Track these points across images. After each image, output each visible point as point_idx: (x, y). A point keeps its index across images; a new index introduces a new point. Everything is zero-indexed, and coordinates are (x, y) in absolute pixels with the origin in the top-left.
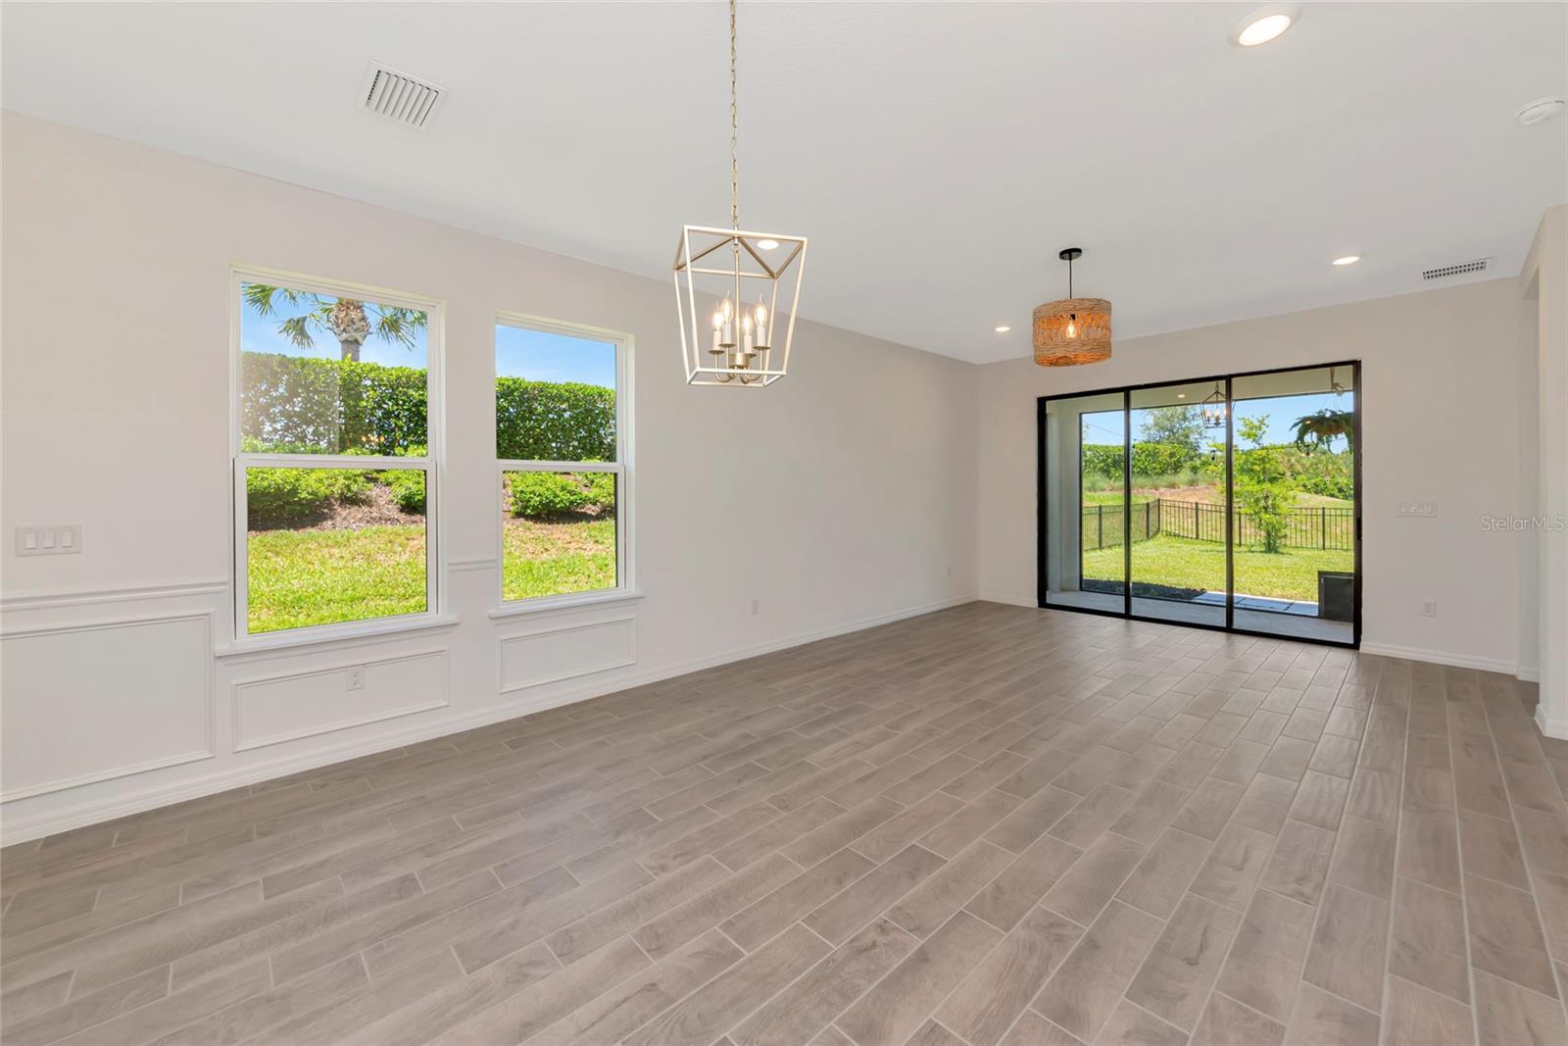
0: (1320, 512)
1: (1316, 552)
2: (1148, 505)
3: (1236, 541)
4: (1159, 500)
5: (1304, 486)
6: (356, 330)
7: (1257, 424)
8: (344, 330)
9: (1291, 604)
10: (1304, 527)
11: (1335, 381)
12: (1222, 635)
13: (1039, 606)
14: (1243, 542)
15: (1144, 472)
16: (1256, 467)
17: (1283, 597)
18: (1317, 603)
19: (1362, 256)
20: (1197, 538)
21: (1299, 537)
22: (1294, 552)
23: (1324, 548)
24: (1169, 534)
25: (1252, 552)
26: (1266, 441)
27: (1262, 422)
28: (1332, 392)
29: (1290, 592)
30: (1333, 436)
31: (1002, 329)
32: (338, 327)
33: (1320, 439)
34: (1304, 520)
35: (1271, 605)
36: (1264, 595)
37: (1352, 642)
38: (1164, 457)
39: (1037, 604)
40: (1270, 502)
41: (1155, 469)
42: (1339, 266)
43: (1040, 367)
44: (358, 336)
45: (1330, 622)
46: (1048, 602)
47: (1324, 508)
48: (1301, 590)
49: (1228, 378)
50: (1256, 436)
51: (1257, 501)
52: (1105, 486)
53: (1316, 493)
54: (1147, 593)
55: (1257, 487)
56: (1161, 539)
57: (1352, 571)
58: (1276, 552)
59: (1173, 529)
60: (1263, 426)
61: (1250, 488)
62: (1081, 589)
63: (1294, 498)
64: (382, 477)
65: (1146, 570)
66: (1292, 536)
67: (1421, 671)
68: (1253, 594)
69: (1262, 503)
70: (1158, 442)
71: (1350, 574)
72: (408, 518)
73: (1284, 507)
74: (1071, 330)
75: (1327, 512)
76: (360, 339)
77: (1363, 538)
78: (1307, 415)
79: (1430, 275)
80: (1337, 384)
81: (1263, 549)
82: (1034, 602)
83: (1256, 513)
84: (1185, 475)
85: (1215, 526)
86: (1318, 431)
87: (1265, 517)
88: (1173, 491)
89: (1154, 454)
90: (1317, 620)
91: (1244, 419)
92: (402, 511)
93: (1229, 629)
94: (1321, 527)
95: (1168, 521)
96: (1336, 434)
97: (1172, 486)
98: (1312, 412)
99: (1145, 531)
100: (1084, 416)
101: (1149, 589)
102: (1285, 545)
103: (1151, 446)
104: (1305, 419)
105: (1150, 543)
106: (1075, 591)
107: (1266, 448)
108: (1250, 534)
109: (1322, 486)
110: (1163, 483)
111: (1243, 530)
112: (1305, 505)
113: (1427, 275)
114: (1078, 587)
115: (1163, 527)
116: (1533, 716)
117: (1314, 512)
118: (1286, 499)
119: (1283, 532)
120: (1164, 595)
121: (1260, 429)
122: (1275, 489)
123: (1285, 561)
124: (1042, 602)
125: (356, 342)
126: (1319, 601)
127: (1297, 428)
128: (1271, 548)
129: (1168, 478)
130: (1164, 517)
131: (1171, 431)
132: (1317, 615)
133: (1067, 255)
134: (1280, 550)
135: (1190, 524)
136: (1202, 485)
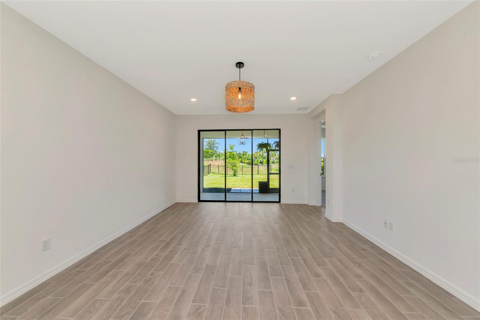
3: (227, 174)
15: (206, 157)
16: (232, 156)
20: (219, 173)
24: (213, 173)
31: (193, 100)
35: (247, 190)
37: (278, 201)
39: (198, 201)
56: (211, 174)
59: (213, 171)
79: (299, 109)
81: (233, 175)
84: (214, 158)
85: (222, 170)
87: (234, 168)
88: (212, 162)
89: (208, 152)
95: (213, 170)
97: (212, 160)
108: (230, 172)
115: (211, 171)
128: (235, 175)
129: (211, 159)
130: (211, 169)
131: (211, 147)
133: (238, 65)
134: (237, 175)
135: (217, 170)
136: (218, 160)
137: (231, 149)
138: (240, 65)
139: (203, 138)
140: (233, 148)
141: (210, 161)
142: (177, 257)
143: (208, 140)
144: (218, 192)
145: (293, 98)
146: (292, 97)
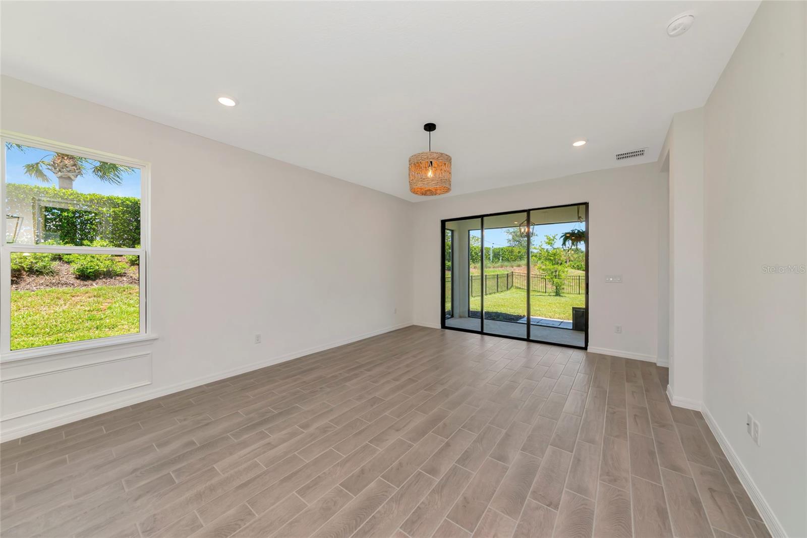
0: (578, 278)
1: (576, 295)
2: (508, 274)
4: (512, 272)
5: (573, 266)
6: (69, 171)
7: (552, 238)
8: (60, 171)
9: (562, 322)
10: (571, 284)
11: (580, 216)
12: (525, 343)
13: (442, 328)
14: (547, 291)
16: (552, 258)
17: (559, 318)
18: (571, 321)
19: (587, 141)
21: (569, 288)
22: (567, 295)
23: (579, 294)
24: (517, 288)
25: (550, 296)
26: (555, 246)
27: (554, 237)
28: (578, 222)
29: (562, 316)
30: (579, 242)
32: (55, 169)
33: (573, 244)
34: (571, 281)
36: (551, 318)
38: (516, 253)
40: (557, 273)
41: (512, 258)
42: (576, 147)
43: (414, 195)
44: (70, 175)
45: (577, 331)
46: (446, 325)
47: (579, 276)
48: (567, 315)
49: (528, 211)
50: (552, 244)
51: (552, 272)
52: (491, 266)
53: (578, 269)
54: (498, 317)
55: (552, 267)
56: (513, 290)
57: (584, 307)
58: (560, 296)
59: (518, 285)
60: (555, 240)
61: (549, 267)
62: (469, 317)
63: (567, 271)
64: (65, 258)
65: (502, 305)
66: (566, 289)
67: (615, 361)
68: (546, 317)
69: (554, 274)
70: (514, 247)
71: (583, 309)
72: (82, 283)
73: (563, 275)
74: (430, 174)
75: (581, 278)
76: (72, 177)
77: (589, 293)
78: (567, 232)
79: (620, 157)
80: (580, 217)
81: (554, 294)
82: (439, 326)
83: (552, 278)
86: (572, 240)
87: (555, 280)
88: (519, 268)
90: (572, 331)
91: (547, 236)
92: (77, 278)
93: (528, 340)
94: (578, 284)
96: (580, 241)
98: (569, 231)
99: (506, 286)
100: (470, 231)
101: (499, 316)
102: (564, 293)
103: (510, 248)
104: (566, 233)
105: (508, 292)
106: (466, 317)
107: (556, 249)
109: (580, 266)
110: (515, 265)
111: (547, 286)
112: (572, 275)
113: (618, 157)
114: (467, 316)
115: (514, 284)
116: (666, 390)
117: (576, 278)
118: (564, 272)
119: (563, 286)
120: (506, 319)
121: (554, 241)
122: (560, 268)
123: (563, 299)
124: (443, 326)
125: (69, 178)
126: (573, 321)
127: (563, 238)
128: (558, 294)
129: (517, 263)
132: (571, 328)
137: (549, 244)
138: (430, 127)
139: (469, 231)
140: (553, 242)
141: (515, 268)
142: (355, 381)
143: (513, 230)
144: (493, 319)
145: (579, 144)
146: (574, 142)
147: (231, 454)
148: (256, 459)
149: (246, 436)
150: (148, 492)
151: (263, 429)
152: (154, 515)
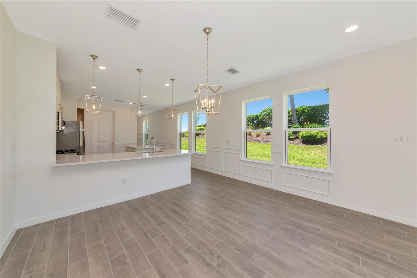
147: (325, 248)
148: (331, 263)
149: (344, 250)
150: (286, 230)
151: (361, 257)
152: (278, 237)
